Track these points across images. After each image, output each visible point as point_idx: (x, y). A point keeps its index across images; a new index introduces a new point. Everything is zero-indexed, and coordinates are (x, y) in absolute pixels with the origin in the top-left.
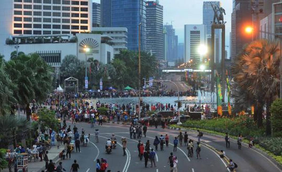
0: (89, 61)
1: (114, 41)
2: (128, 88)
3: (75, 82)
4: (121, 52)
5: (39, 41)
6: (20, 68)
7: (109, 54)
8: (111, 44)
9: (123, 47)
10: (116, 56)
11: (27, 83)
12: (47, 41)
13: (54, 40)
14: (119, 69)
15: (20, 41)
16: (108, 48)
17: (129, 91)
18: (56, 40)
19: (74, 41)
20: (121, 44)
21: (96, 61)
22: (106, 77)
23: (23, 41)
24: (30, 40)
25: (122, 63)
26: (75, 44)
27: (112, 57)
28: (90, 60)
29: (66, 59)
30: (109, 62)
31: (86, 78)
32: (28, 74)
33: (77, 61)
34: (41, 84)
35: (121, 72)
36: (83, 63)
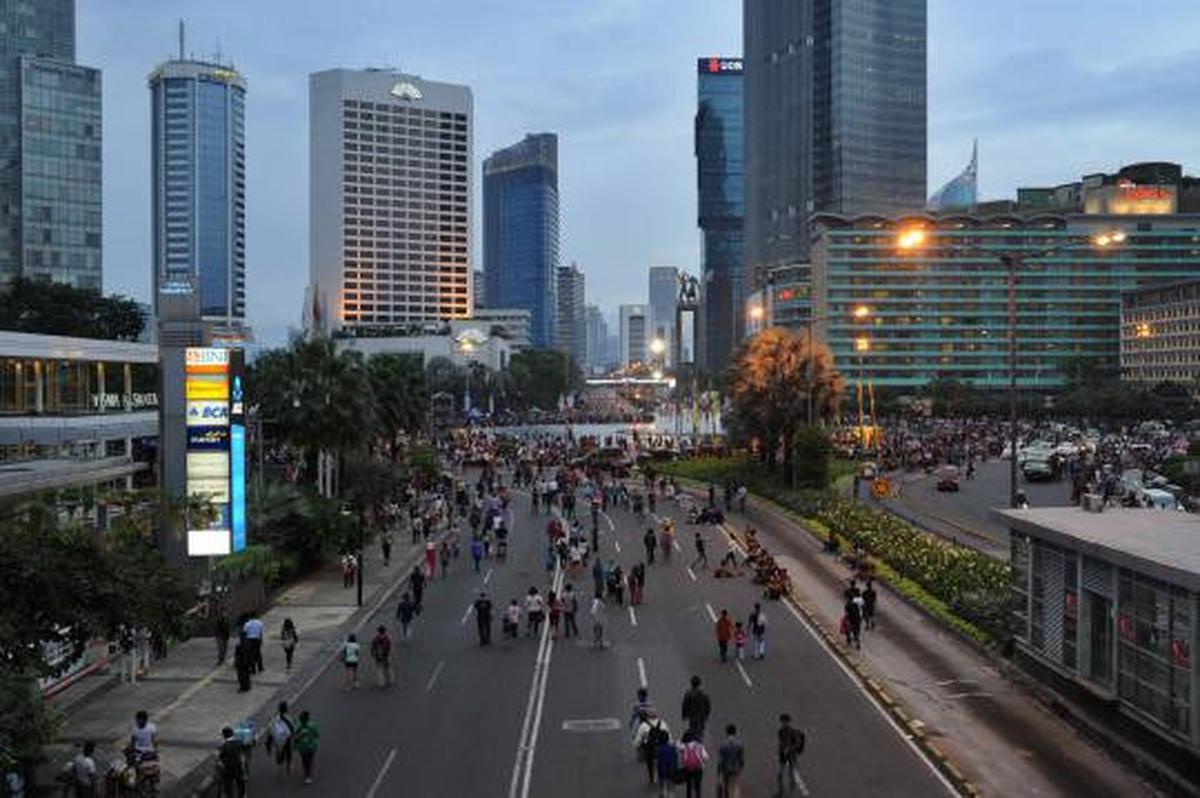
0: (470, 366)
1: (512, 333)
2: (536, 410)
3: (448, 401)
4: (524, 351)
5: (387, 333)
6: (384, 376)
7: (503, 354)
8: (506, 337)
9: (526, 342)
10: (513, 357)
11: (396, 401)
12: (401, 333)
13: (411, 332)
14: (520, 378)
15: (354, 333)
16: (501, 344)
17: (538, 415)
18: (415, 331)
19: (446, 332)
20: (520, 336)
21: (482, 366)
22: (499, 391)
23: (361, 333)
24: (373, 331)
25: (525, 369)
26: (448, 338)
27: (507, 359)
28: (472, 364)
29: (433, 361)
30: (503, 369)
31: (467, 392)
32: (396, 386)
33: (451, 366)
34: (416, 403)
35: (524, 384)
36: (460, 368)
